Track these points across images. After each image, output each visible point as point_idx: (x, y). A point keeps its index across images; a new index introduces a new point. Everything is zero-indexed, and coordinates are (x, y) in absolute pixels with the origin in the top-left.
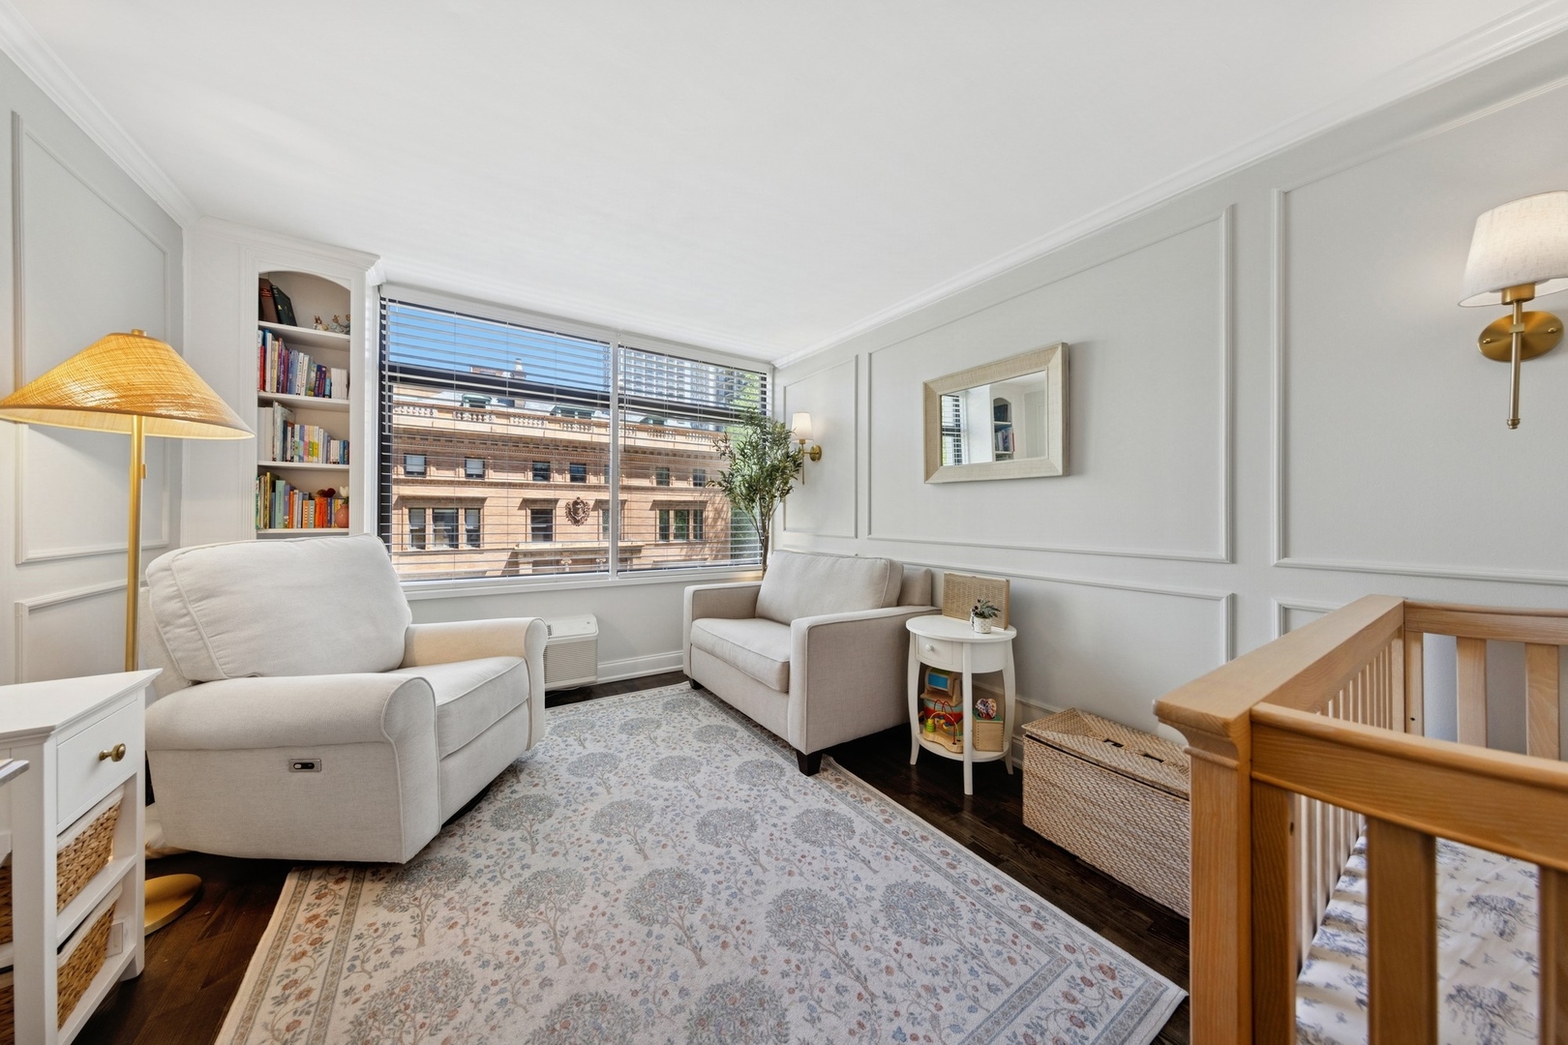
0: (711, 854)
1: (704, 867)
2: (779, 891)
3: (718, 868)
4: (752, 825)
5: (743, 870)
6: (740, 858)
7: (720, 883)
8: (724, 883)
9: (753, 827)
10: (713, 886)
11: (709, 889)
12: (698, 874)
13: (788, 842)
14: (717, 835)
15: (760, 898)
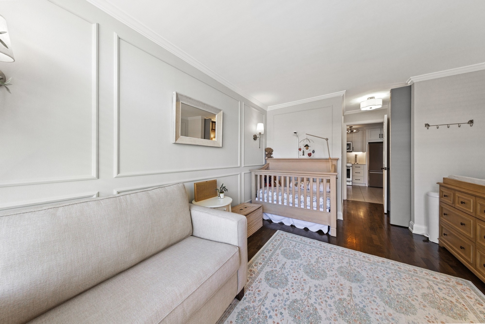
0: (322, 309)
1: (329, 307)
2: (313, 280)
3: (324, 302)
4: (295, 302)
5: (316, 294)
6: (313, 298)
7: (328, 298)
8: (327, 296)
9: (295, 301)
10: (331, 299)
11: (333, 299)
12: (333, 307)
13: (292, 286)
14: (311, 313)
15: (321, 284)
